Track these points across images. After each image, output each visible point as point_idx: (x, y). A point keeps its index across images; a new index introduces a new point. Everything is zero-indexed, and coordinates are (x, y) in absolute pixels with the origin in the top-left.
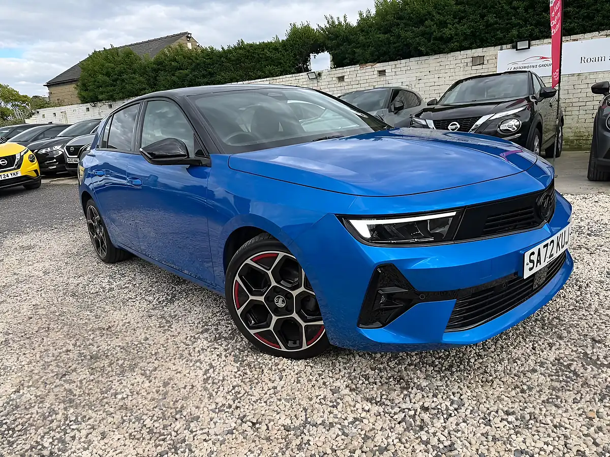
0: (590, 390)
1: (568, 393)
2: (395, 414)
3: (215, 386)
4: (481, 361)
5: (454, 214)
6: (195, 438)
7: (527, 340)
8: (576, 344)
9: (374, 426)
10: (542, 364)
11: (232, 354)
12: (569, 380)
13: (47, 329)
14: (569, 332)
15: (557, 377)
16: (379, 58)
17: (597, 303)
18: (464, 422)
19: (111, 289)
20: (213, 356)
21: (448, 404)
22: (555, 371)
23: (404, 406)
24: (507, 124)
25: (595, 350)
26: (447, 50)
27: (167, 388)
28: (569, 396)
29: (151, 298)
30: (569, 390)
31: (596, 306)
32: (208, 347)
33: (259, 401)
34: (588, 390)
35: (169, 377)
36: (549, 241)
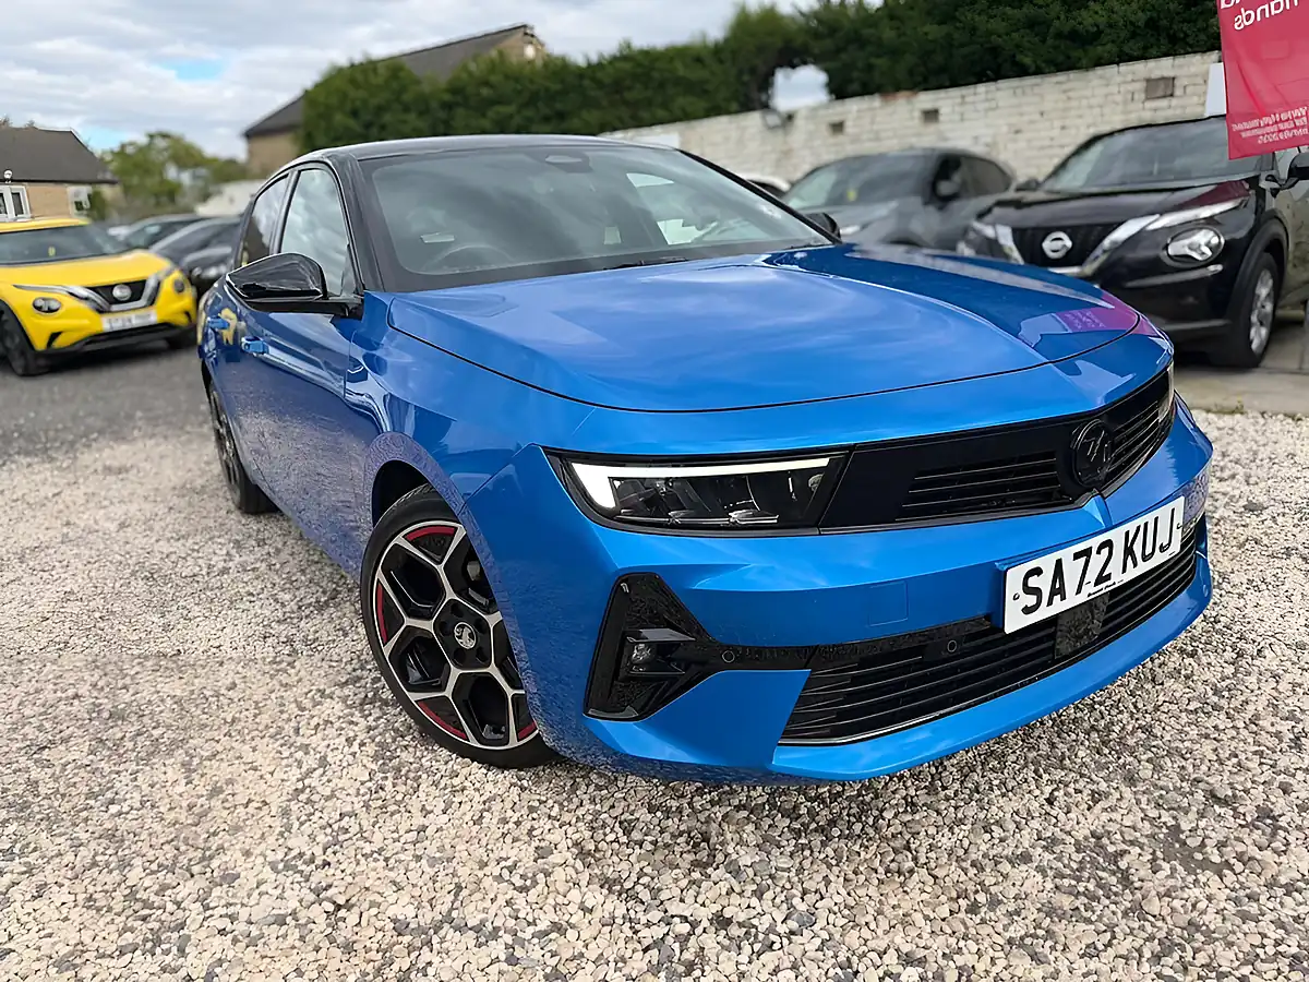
0: (1142, 928)
1: (1082, 926)
2: (648, 925)
3: (309, 809)
4: (909, 817)
5: (824, 462)
6: (206, 924)
7: (1046, 777)
8: (1161, 802)
9: (584, 950)
10: (1051, 844)
11: (377, 740)
12: (1101, 892)
13: (62, 645)
14: (1158, 768)
15: (1074, 882)
16: (925, 80)
17: (1263, 701)
18: (794, 967)
19: (225, 571)
20: (337, 741)
21: (779, 917)
22: (1075, 866)
23: (675, 908)
24: (1187, 242)
25: (1202, 824)
26: (1084, 62)
27: (213, 802)
28: (1080, 935)
29: (288, 597)
30: (1088, 921)
31: (1260, 708)
32: (339, 718)
33: (375, 855)
34: (1136, 925)
35: (230, 776)
36: (1095, 542)
